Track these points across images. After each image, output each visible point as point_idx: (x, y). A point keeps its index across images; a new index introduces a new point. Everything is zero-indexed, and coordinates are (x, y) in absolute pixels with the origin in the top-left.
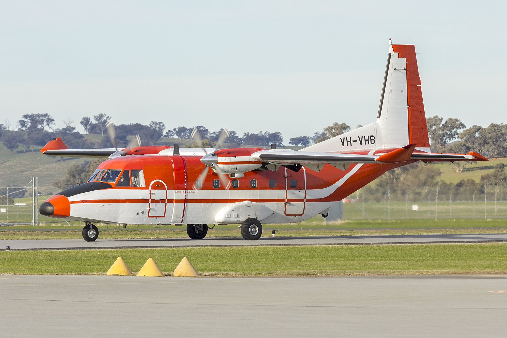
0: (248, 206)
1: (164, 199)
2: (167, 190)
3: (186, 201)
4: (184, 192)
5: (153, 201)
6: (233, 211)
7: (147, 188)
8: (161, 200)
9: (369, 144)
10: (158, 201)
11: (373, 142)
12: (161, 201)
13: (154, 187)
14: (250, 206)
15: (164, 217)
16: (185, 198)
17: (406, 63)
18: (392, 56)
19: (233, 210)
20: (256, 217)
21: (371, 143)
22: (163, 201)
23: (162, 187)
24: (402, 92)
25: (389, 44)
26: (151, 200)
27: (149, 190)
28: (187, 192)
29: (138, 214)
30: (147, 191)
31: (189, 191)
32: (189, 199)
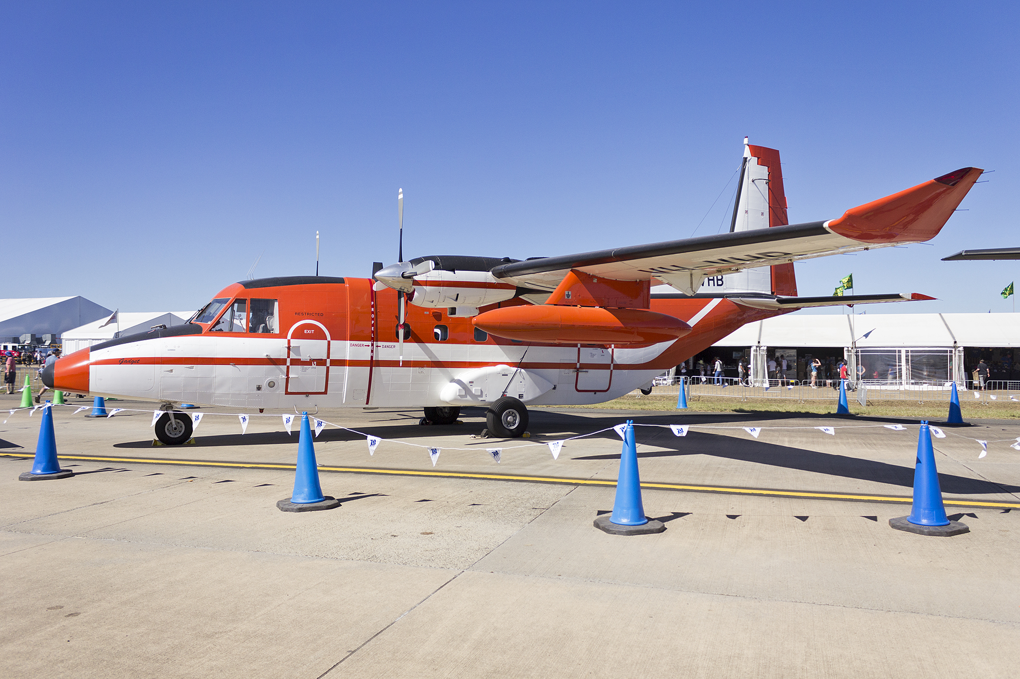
0: (503, 375)
1: (322, 359)
2: (329, 342)
3: (373, 363)
4: (368, 346)
5: (296, 362)
6: (471, 384)
7: (282, 335)
8: (314, 360)
9: (714, 285)
10: (309, 363)
11: (720, 282)
12: (315, 363)
13: (299, 334)
14: (507, 375)
15: (325, 393)
16: (372, 357)
17: (768, 173)
18: (749, 160)
19: (472, 382)
20: (519, 395)
21: (718, 285)
22: (321, 362)
23: (319, 335)
24: (762, 214)
25: (744, 143)
26: (291, 359)
27: (287, 340)
28: (377, 346)
29: (259, 388)
30: (283, 343)
31: (380, 344)
32: (379, 359)
